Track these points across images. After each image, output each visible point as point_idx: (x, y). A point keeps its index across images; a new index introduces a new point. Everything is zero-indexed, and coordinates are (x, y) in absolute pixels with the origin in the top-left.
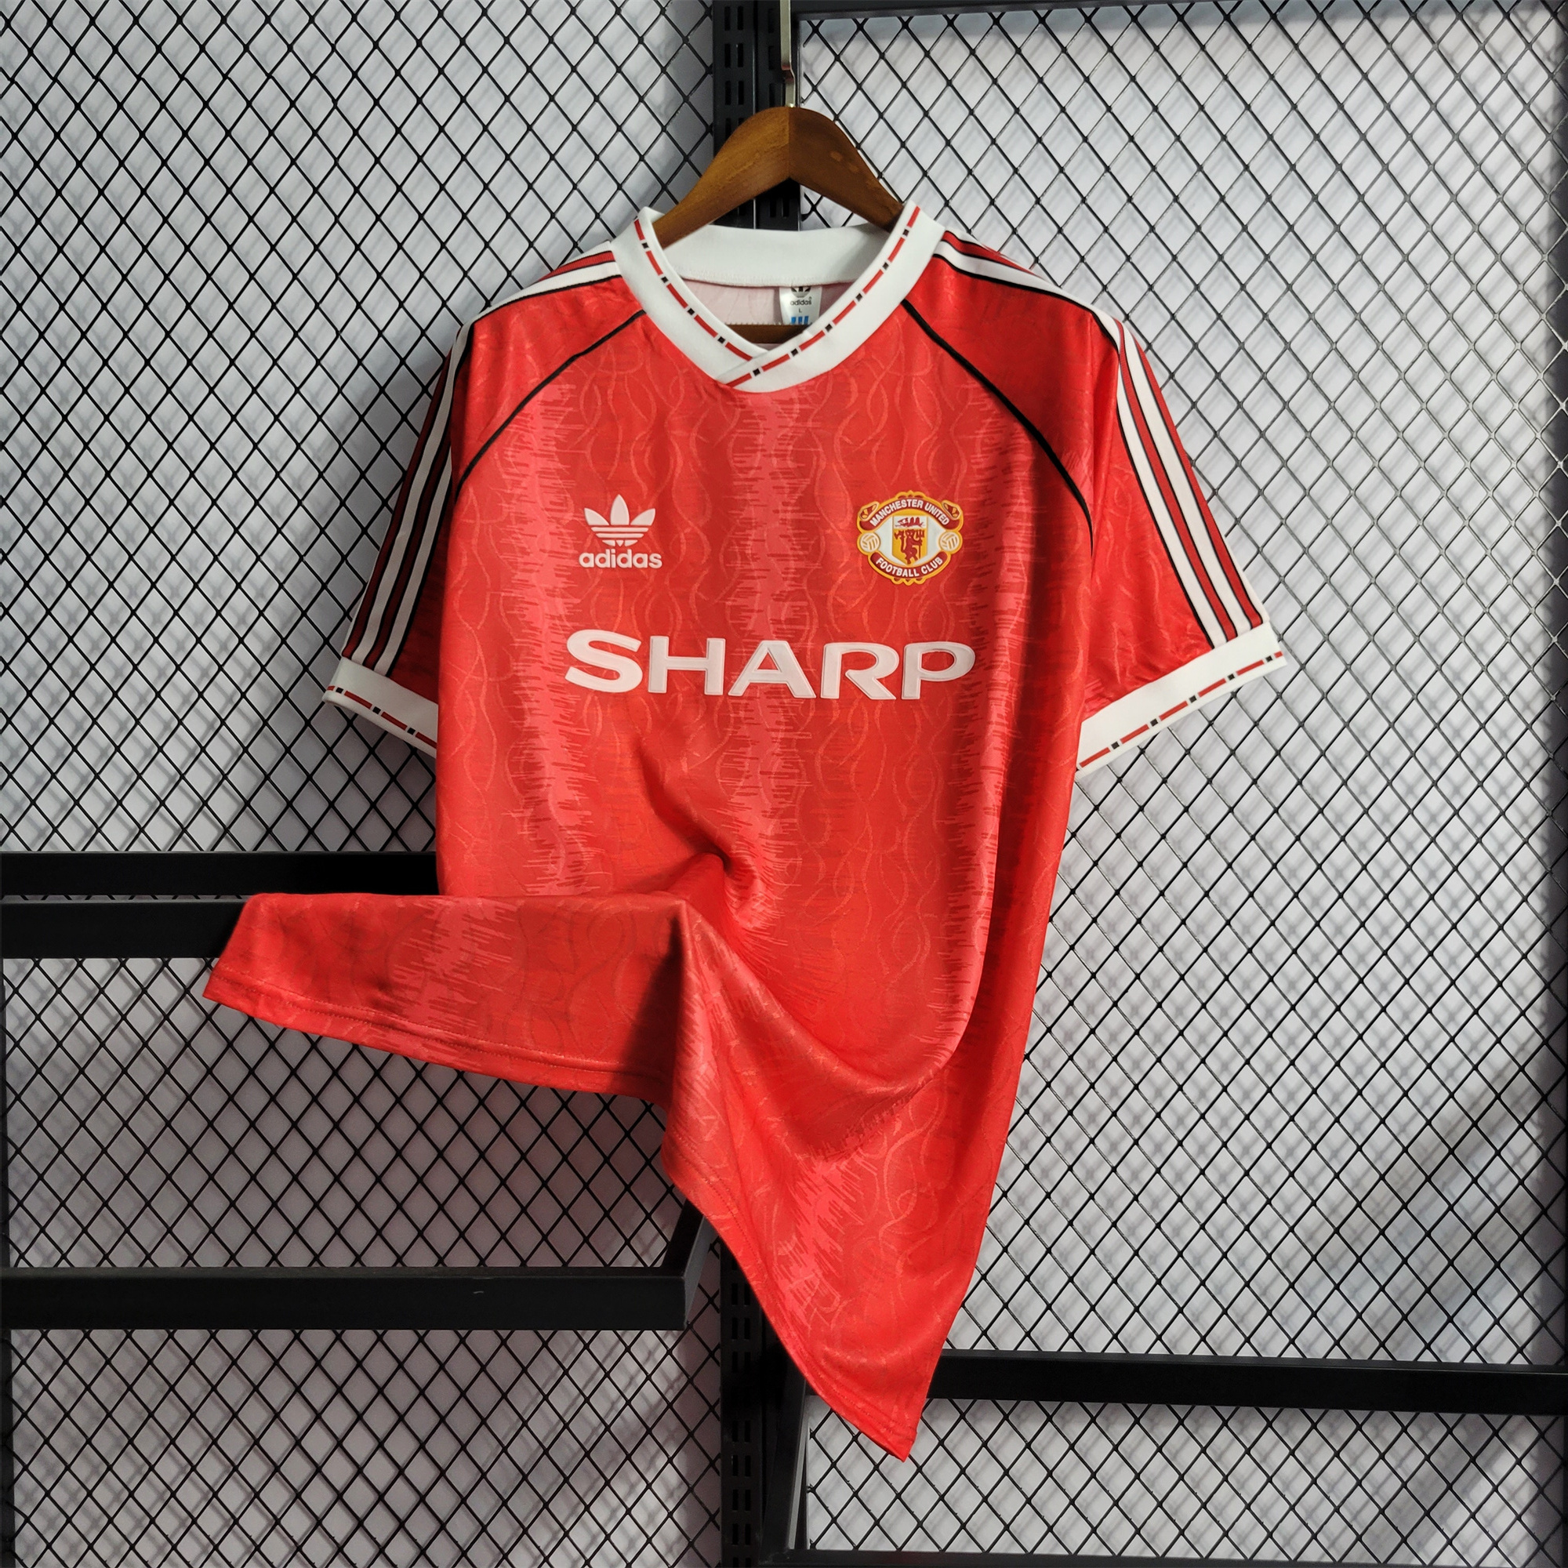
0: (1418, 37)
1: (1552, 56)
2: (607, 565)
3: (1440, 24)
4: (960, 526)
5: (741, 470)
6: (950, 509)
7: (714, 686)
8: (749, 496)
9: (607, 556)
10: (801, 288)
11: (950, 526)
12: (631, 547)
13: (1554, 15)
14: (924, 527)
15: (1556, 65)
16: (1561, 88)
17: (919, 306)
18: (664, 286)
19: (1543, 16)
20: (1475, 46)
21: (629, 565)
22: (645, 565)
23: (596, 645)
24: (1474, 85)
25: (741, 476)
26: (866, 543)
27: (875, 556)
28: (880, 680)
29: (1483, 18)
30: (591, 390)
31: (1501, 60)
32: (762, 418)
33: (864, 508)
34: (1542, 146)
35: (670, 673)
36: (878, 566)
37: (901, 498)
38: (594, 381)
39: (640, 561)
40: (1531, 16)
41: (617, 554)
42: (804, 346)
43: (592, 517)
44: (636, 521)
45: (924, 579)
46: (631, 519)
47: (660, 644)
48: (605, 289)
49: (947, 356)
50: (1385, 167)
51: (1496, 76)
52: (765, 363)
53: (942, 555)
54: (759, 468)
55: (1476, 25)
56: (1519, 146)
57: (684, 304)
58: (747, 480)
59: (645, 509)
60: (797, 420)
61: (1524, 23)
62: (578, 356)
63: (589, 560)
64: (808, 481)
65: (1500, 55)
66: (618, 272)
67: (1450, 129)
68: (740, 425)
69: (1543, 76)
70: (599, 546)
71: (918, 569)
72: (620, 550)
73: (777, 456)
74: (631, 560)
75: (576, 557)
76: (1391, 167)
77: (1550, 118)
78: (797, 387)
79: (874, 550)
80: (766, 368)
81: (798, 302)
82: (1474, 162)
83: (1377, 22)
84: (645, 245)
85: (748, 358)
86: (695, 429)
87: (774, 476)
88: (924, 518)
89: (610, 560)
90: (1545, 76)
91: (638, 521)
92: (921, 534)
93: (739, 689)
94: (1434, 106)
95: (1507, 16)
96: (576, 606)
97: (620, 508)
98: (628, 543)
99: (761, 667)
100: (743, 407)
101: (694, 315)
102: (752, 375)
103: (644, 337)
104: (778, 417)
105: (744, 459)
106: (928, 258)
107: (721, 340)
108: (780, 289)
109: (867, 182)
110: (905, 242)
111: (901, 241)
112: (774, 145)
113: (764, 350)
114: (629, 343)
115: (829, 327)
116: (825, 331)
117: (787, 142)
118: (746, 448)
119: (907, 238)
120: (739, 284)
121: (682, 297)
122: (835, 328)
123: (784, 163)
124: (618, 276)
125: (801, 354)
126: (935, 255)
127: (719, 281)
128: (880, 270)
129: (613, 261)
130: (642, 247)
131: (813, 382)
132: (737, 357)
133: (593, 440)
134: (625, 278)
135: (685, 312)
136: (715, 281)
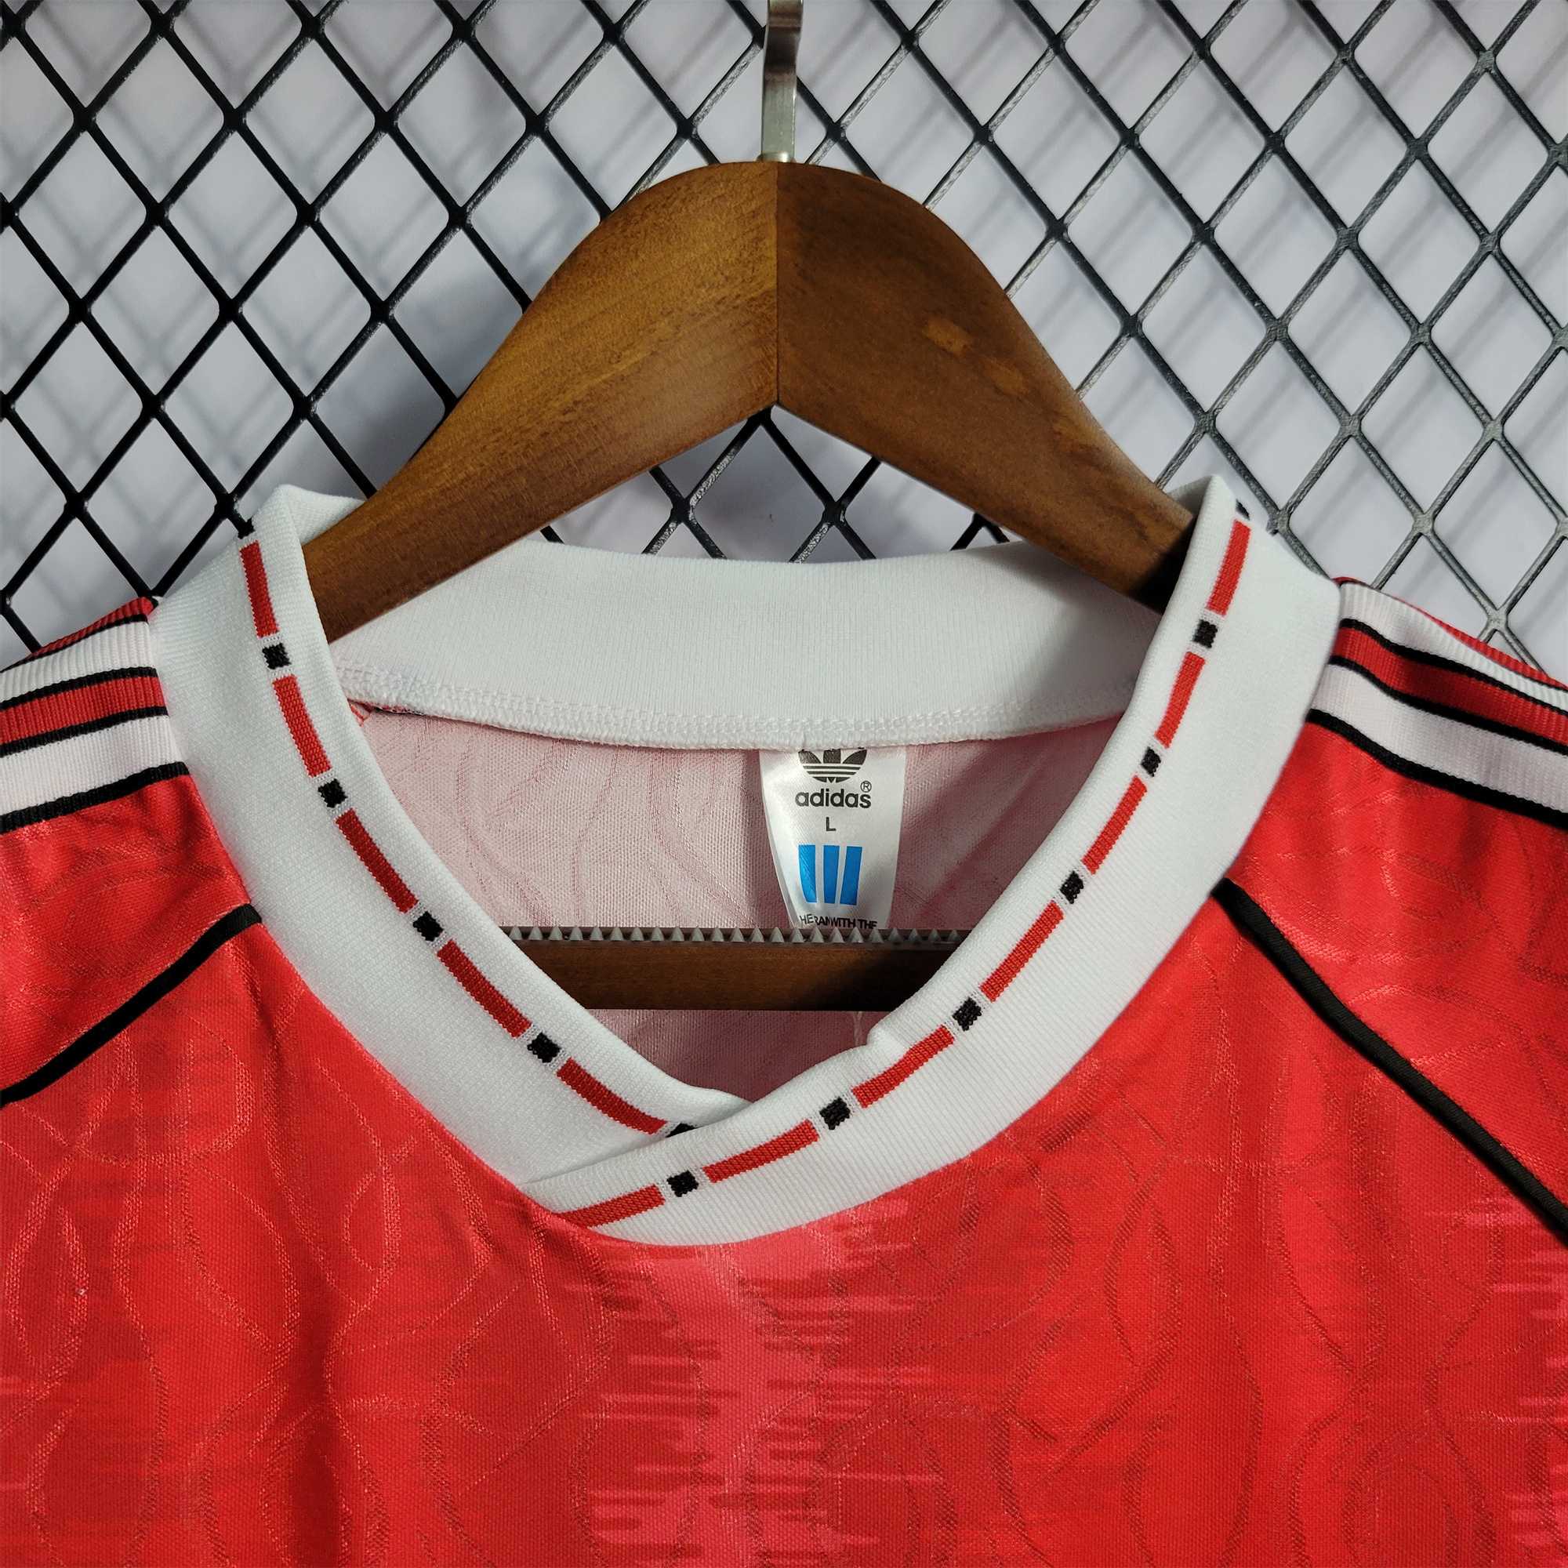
10: (832, 755)
18: (326, 817)
30: (50, 1236)
38: (62, 1197)
42: (872, 1091)
48: (120, 825)
52: (719, 1155)
57: (401, 897)
66: (174, 756)
68: (617, 1372)
80: (720, 1172)
81: (824, 798)
84: (276, 657)
85: (645, 1124)
101: (441, 942)
102: (667, 1191)
103: (252, 1017)
104: (768, 1346)
105: (633, 1512)
106: (1289, 729)
107: (544, 1049)
108: (762, 757)
109: (1057, 427)
110: (1205, 668)
111: (1191, 668)
112: (725, 292)
113: (715, 1099)
114: (192, 1049)
115: (968, 1014)
116: (954, 1027)
117: (771, 284)
118: (639, 1469)
119: (1210, 656)
120: (619, 736)
121: (397, 869)
122: (992, 1012)
123: (758, 353)
124: (174, 772)
125: (860, 1117)
126: (1316, 718)
127: (548, 727)
128: (1136, 780)
129: (160, 710)
130: (261, 661)
131: (901, 1208)
132: (605, 1120)
133: (52, 1437)
134: (198, 778)
135: (403, 925)
136: (533, 726)
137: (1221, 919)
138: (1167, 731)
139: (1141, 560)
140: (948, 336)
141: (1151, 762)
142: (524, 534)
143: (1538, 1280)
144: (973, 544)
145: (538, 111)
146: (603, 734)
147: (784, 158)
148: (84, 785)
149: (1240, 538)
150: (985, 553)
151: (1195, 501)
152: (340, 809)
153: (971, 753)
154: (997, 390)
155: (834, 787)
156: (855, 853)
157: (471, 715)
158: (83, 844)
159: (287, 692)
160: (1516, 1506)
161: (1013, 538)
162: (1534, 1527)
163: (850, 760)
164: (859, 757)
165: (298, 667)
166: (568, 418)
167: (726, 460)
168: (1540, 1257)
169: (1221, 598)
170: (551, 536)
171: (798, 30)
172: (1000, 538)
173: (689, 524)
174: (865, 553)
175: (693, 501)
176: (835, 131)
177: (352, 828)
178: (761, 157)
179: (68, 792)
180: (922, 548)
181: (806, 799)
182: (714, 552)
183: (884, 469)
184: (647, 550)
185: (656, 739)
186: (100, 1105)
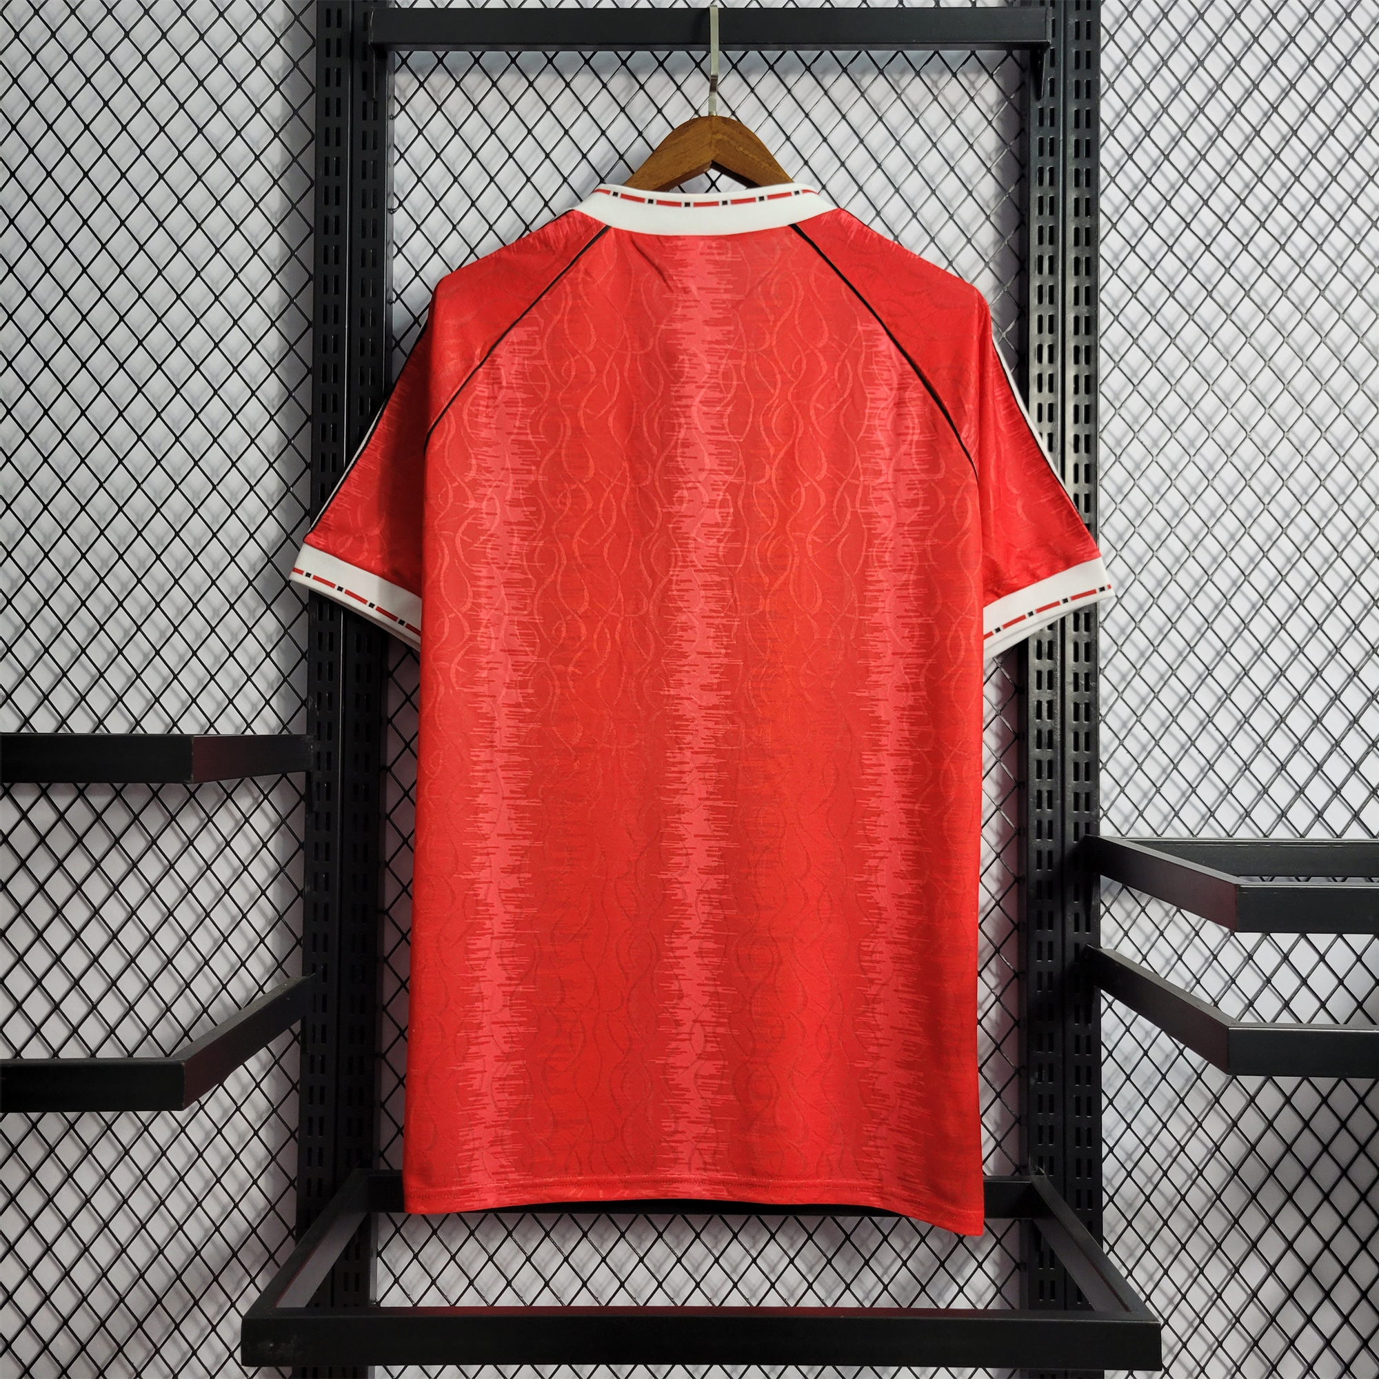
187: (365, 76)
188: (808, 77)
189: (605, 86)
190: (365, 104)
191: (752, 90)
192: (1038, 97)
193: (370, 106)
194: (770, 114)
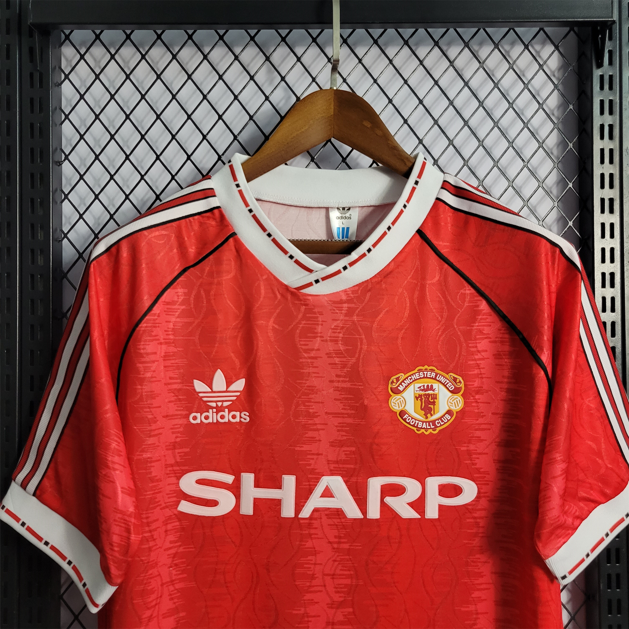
0: (471, 60)
1: (556, 74)
2: (210, 420)
3: (484, 52)
4: (461, 393)
5: (307, 351)
6: (455, 379)
7: (288, 511)
8: (311, 370)
9: (210, 414)
10: (344, 209)
11: (455, 392)
12: (227, 407)
13: (557, 47)
14: (436, 392)
15: (559, 80)
16: (562, 95)
17: (429, 235)
18: (250, 215)
19: (550, 48)
20: (507, 66)
21: (226, 420)
22: (237, 420)
23: (200, 482)
24: (507, 91)
25: (306, 355)
26: (395, 403)
27: (402, 413)
28: (408, 504)
29: (512, 48)
30: (199, 292)
31: (524, 75)
32: (321, 314)
33: (394, 378)
34: (551, 132)
35: (256, 500)
36: (405, 420)
37: (420, 371)
38: (200, 286)
39: (234, 417)
40: (543, 48)
41: (217, 413)
42: (351, 264)
43: (199, 386)
44: (232, 388)
45: (438, 429)
46: (228, 386)
47: (248, 479)
48: (208, 218)
49: (451, 270)
50: (451, 142)
51: (521, 86)
52: (324, 275)
53: (449, 412)
54: (318, 350)
55: (508, 52)
56: (537, 131)
57: (264, 230)
58: (310, 358)
59: (238, 379)
60: (346, 315)
61: (538, 53)
62: (189, 268)
63: (197, 418)
64: (354, 360)
65: (523, 72)
66: (218, 205)
67: (492, 119)
68: (304, 318)
69: (551, 87)
70: (204, 407)
71: (433, 422)
72: (219, 409)
73: (331, 341)
74: (227, 416)
75: (187, 416)
76: (455, 143)
77: (556, 113)
78: (345, 291)
79: (401, 408)
80: (324, 279)
81: (342, 218)
82: (508, 141)
83: (444, 48)
84: (238, 186)
85: (310, 271)
86: (272, 320)
87: (329, 355)
88: (436, 385)
89: (212, 417)
90: (552, 87)
91: (233, 387)
92: (435, 397)
93: (306, 513)
94: (481, 104)
95: (526, 47)
96: (186, 454)
97: (219, 380)
98: (226, 404)
99: (323, 496)
100: (306, 305)
101: (272, 238)
102: (314, 283)
103: (235, 253)
104: (332, 313)
105: (307, 343)
106: (432, 201)
107: (291, 257)
108: (330, 209)
109: (389, 142)
110: (416, 189)
111: (414, 189)
112: (323, 115)
113: (323, 266)
114: (225, 258)
115: (369, 250)
116: (367, 253)
117: (332, 114)
118: (309, 335)
119: (417, 187)
120: (301, 205)
121: (263, 224)
122: (374, 250)
123: (330, 127)
124: (218, 208)
125: (349, 269)
126: (438, 199)
127: (287, 203)
128: (402, 210)
129: (215, 196)
130: (235, 187)
131: (357, 288)
132: (303, 270)
133: (200, 329)
134: (223, 209)
135: (264, 235)
136: (284, 203)
137: (418, 236)
138: (408, 201)
139: (405, 169)
140: (367, 124)
141: (405, 206)
142: (282, 164)
143: (476, 303)
144: (372, 166)
145: (283, 76)
146: (298, 204)
147: (335, 88)
148: (202, 210)
149: (424, 164)
150: (375, 168)
151: (416, 157)
152: (252, 214)
153: (371, 208)
154: (377, 135)
155: (344, 215)
156: (348, 228)
157: (271, 200)
158: (202, 221)
159: (240, 192)
160: (470, 343)
161: (380, 165)
162: (473, 347)
163: (347, 210)
164: (349, 209)
165: (242, 188)
166: (293, 140)
167: (322, 149)
168: (476, 298)
169: (420, 176)
170: (286, 164)
171: (338, 64)
172: (378, 165)
173: (314, 162)
174: (350, 168)
175: (315, 158)
176: (344, 80)
177: (254, 217)
178: (331, 88)
179: (199, 211)
180: (361, 167)
181: (339, 218)
182: (319, 168)
183: (354, 151)
184: (306, 167)
185: (309, 205)
186: (207, 269)
187: (31, 51)
188: (406, 49)
189: (236, 58)
190: (31, 75)
191: (360, 61)
192: (600, 65)
193: (37, 76)
194: (375, 81)
